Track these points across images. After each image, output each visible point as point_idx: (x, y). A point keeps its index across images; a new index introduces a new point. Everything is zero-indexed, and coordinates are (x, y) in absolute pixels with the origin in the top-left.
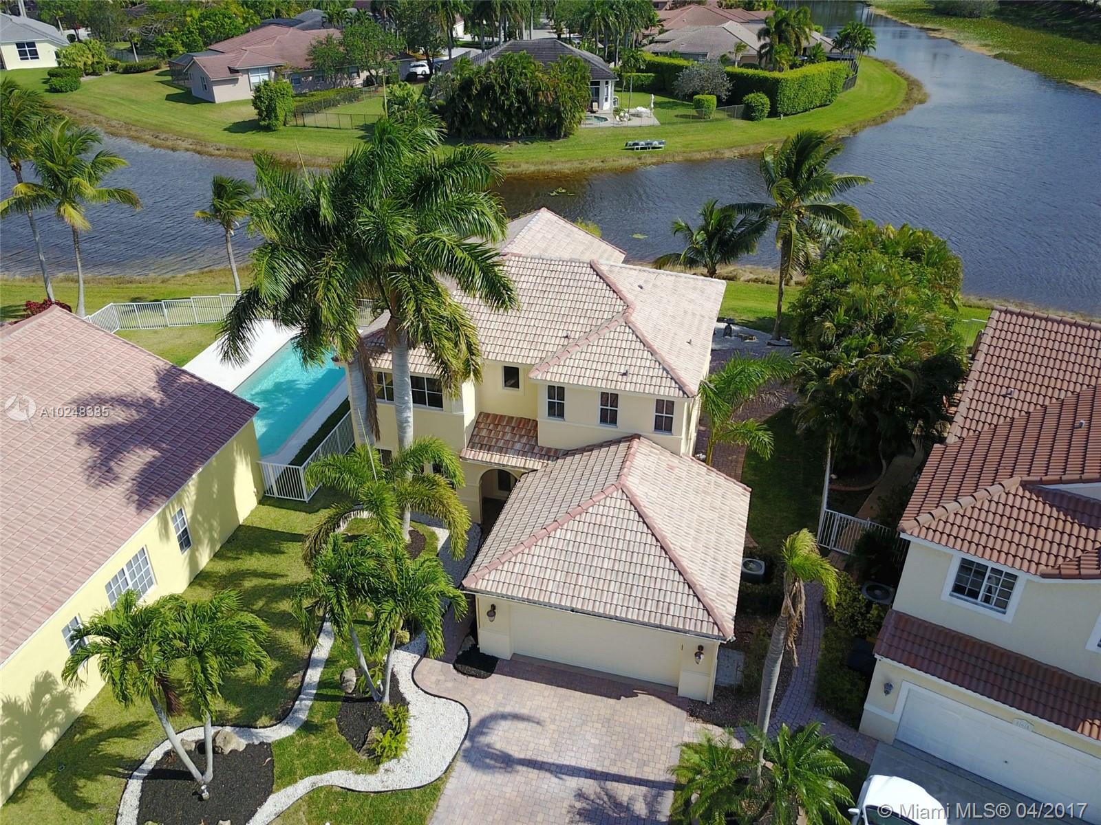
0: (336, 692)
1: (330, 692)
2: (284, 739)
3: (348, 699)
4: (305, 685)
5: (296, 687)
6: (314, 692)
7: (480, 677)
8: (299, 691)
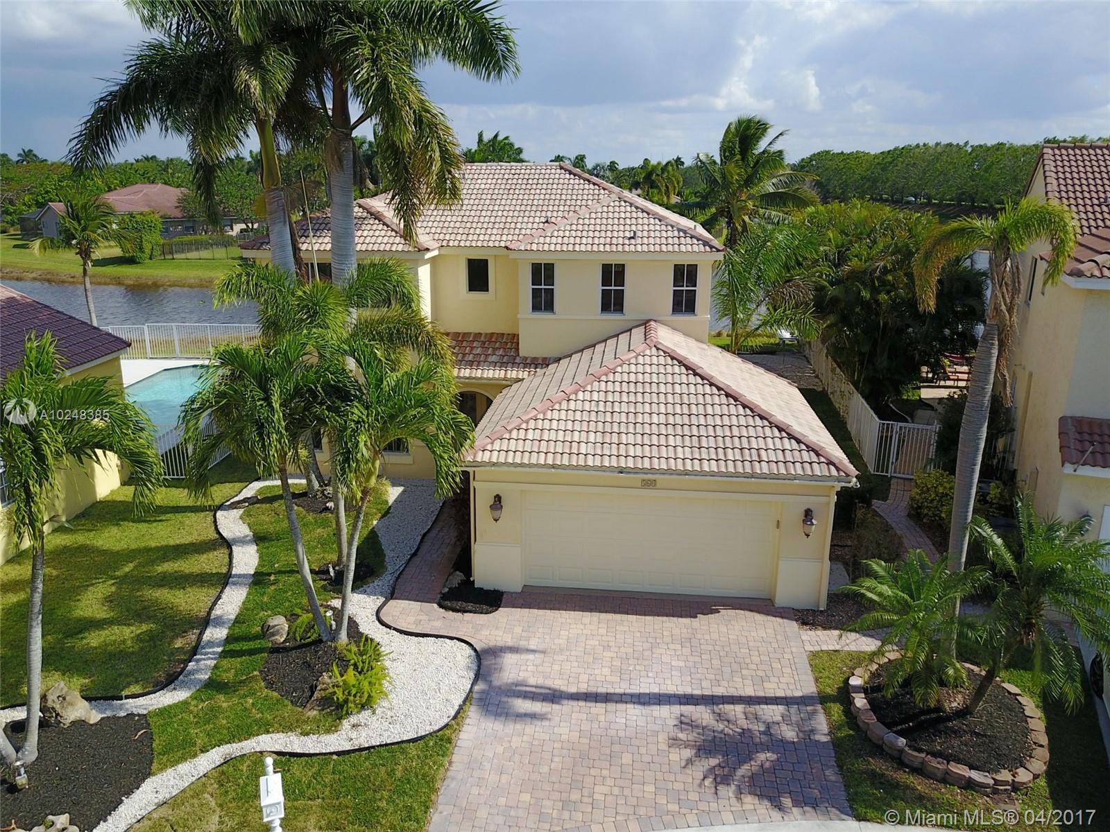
0: (256, 644)
1: (245, 646)
2: (170, 706)
3: (276, 650)
4: (202, 644)
5: (188, 648)
6: (220, 650)
7: (481, 613)
8: (195, 651)
